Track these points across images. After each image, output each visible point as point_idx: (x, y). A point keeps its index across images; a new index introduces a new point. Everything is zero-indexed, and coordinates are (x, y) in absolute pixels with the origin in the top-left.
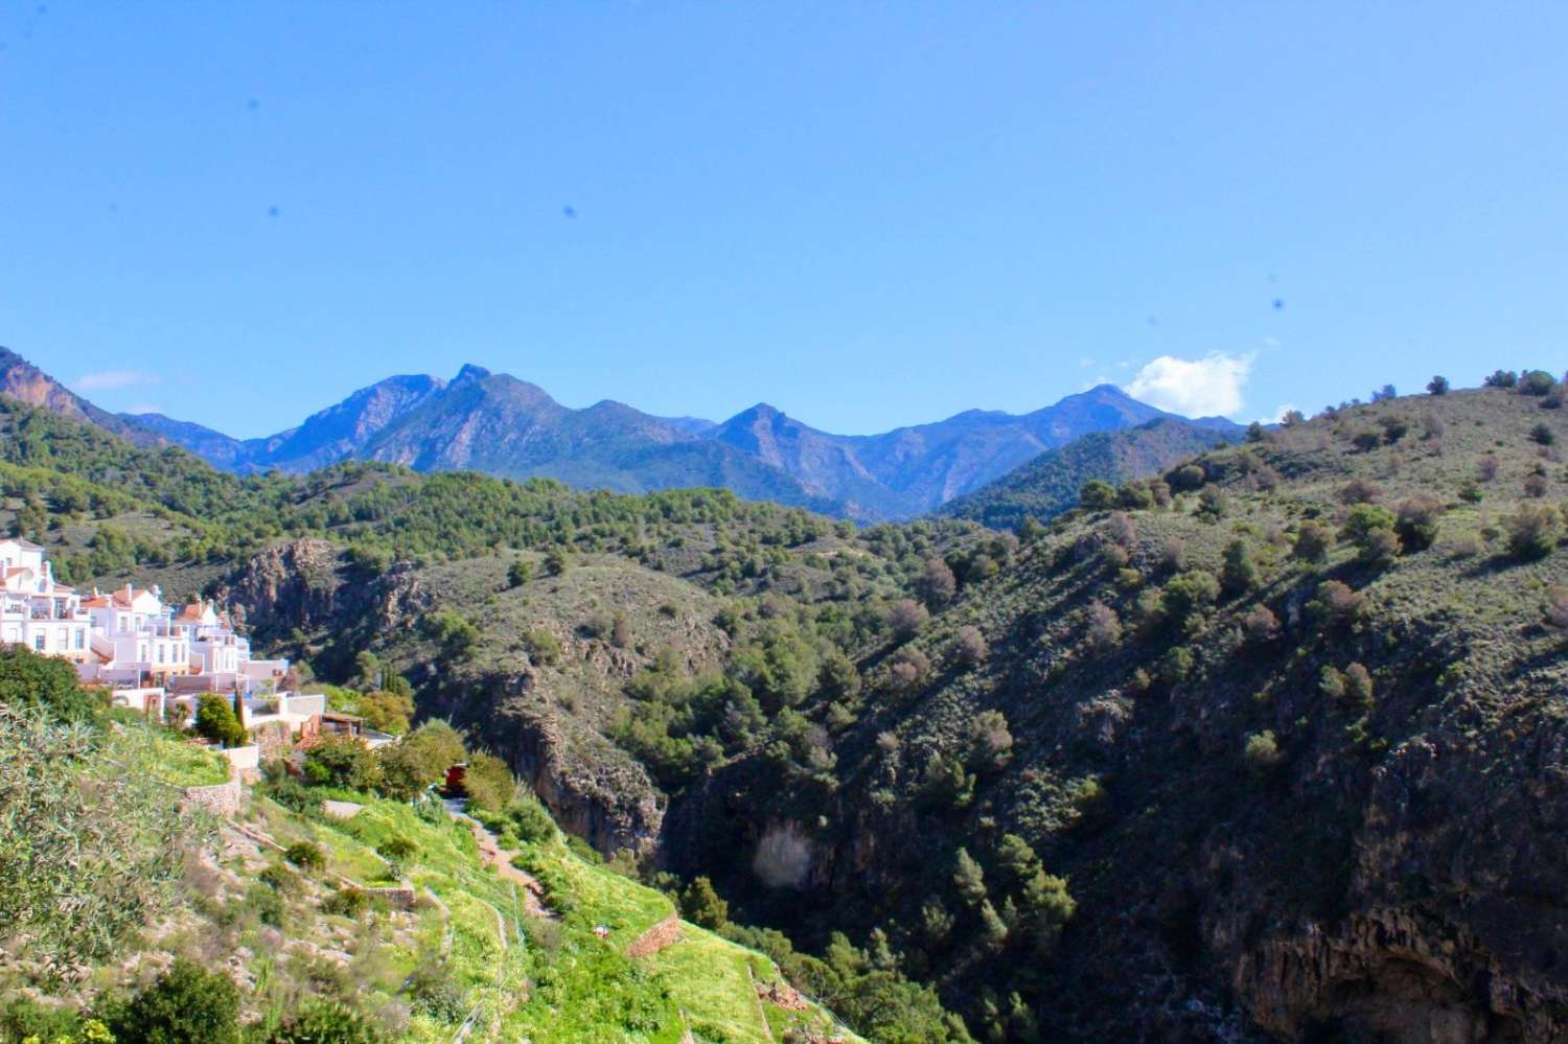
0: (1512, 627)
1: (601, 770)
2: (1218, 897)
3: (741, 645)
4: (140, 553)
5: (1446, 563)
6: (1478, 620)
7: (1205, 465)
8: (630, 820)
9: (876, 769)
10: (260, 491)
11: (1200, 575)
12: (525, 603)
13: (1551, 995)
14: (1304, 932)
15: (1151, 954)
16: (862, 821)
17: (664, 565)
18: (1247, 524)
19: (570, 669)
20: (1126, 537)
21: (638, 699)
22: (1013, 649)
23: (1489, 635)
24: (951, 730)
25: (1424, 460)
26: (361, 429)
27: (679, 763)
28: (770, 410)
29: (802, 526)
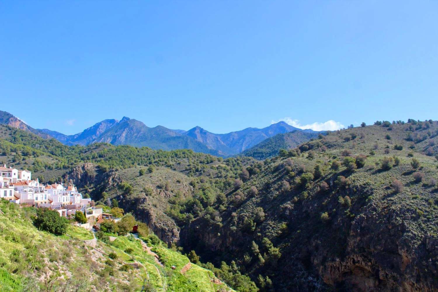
0: (383, 187)
1: (164, 222)
2: (315, 252)
3: (196, 190)
4: (46, 166)
5: (367, 171)
6: (375, 185)
7: (309, 145)
8: (171, 234)
9: (231, 222)
10: (74, 150)
11: (309, 173)
12: (144, 180)
13: (393, 275)
14: (335, 261)
15: (299, 266)
16: (228, 234)
17: (176, 169)
18: (319, 160)
19: (155, 197)
20: (291, 164)
21: (172, 204)
22: (264, 192)
23: (378, 189)
24: (249, 212)
25: (361, 144)
26: (98, 133)
27: (183, 220)
28: (200, 128)
29: (210, 159)
